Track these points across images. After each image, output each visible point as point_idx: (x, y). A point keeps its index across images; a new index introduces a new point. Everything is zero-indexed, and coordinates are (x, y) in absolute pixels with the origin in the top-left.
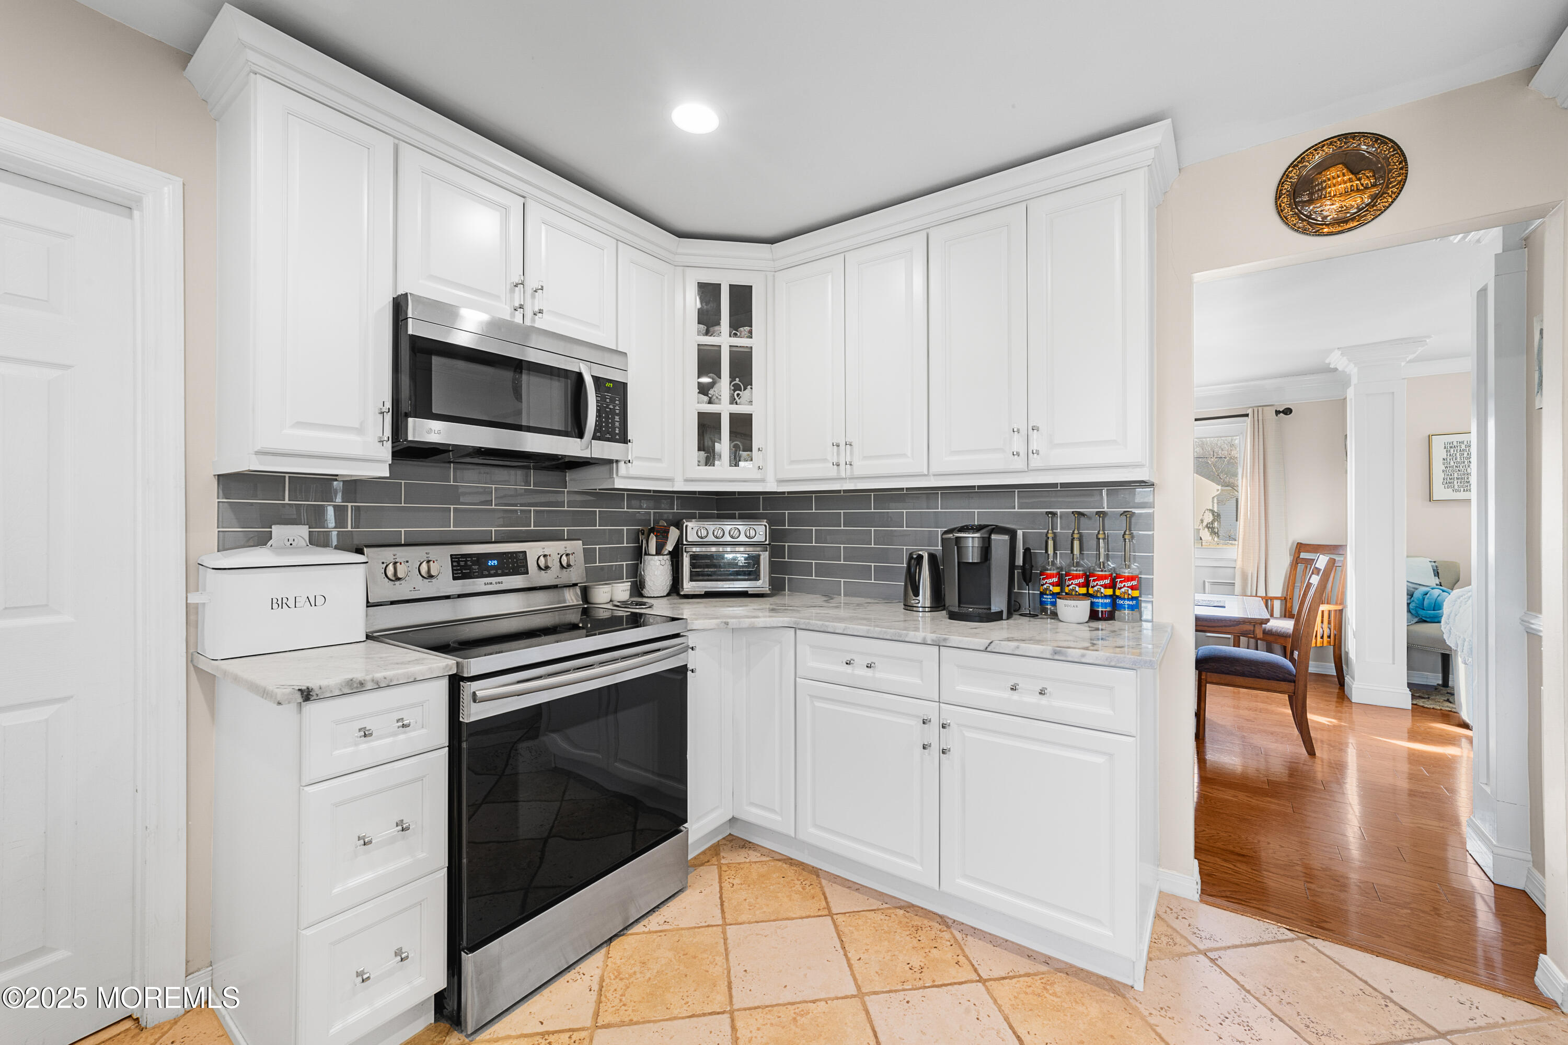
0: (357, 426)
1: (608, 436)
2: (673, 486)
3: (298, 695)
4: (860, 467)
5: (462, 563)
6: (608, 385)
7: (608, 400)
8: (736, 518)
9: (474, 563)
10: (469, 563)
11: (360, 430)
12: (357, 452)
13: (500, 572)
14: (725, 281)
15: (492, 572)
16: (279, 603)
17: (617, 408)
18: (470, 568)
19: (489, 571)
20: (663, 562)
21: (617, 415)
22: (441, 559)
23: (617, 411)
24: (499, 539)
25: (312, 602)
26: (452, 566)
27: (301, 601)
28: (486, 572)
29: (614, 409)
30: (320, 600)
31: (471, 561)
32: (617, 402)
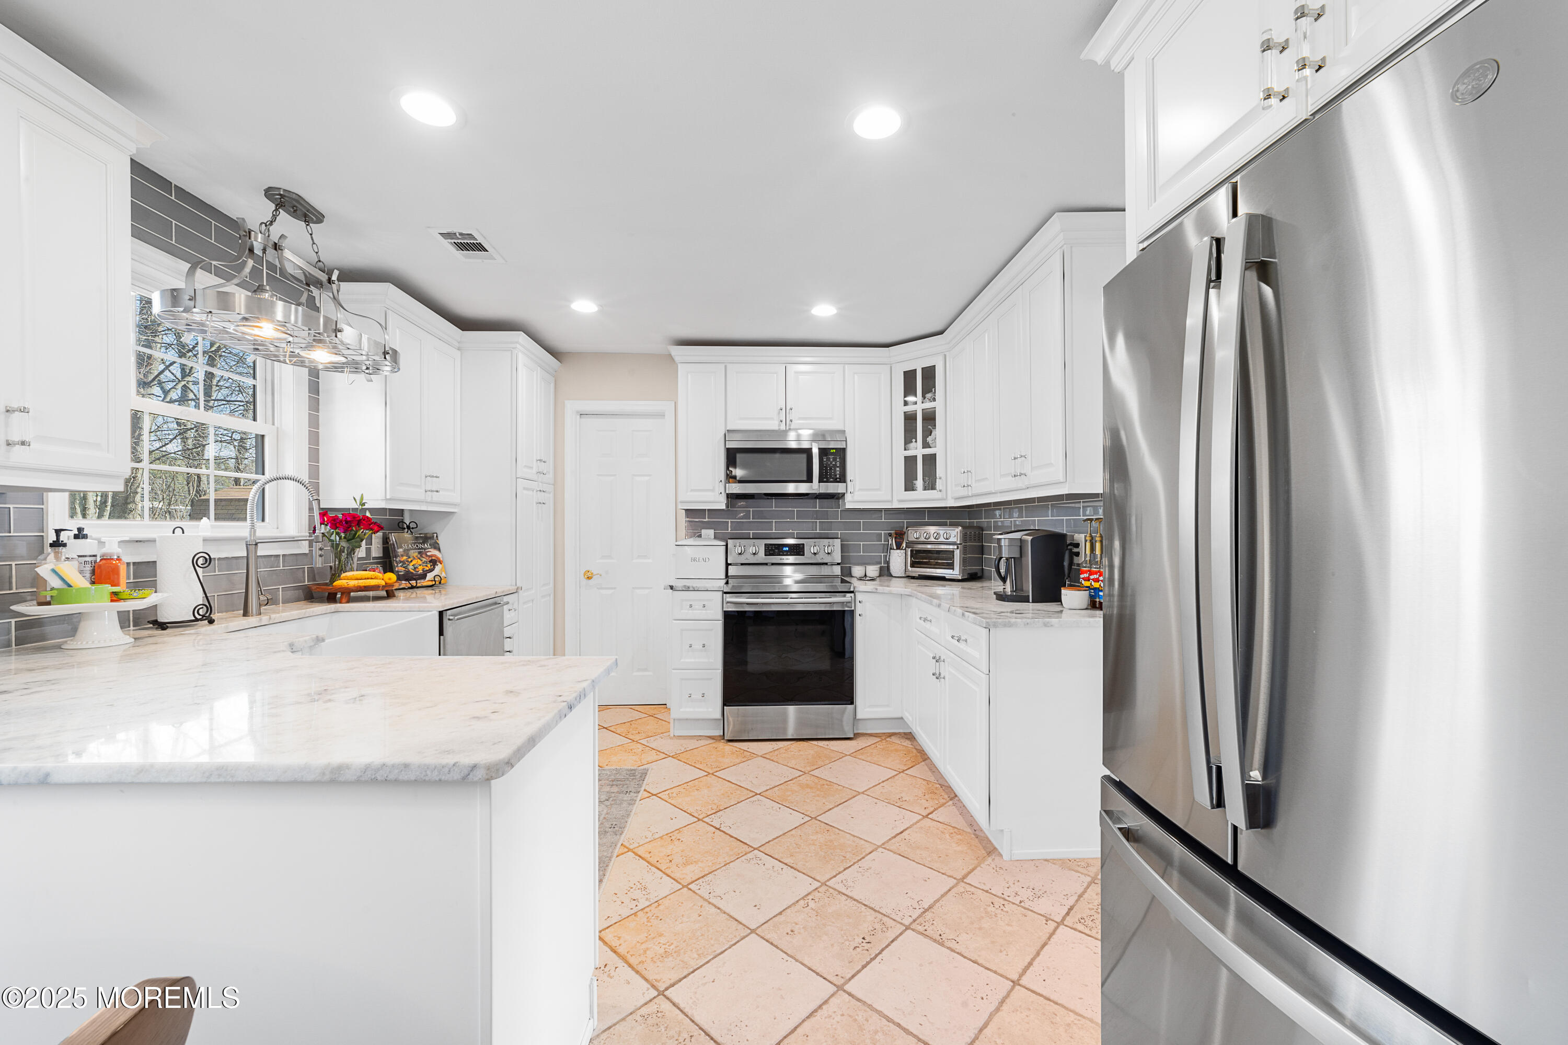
0: (711, 488)
1: (831, 480)
2: (892, 505)
3: (669, 587)
4: (978, 488)
5: (770, 548)
6: (832, 451)
7: (831, 460)
8: (947, 525)
9: (776, 548)
10: (773, 548)
11: (713, 490)
12: (712, 499)
13: (789, 553)
14: (918, 366)
15: (785, 553)
16: (694, 560)
17: (838, 463)
18: (774, 550)
19: (783, 553)
20: (900, 555)
21: (838, 467)
22: (760, 546)
23: (838, 465)
24: (798, 537)
25: (704, 560)
26: (765, 549)
27: (701, 559)
28: (781, 553)
29: (836, 464)
30: (707, 560)
31: (775, 547)
32: (838, 460)
